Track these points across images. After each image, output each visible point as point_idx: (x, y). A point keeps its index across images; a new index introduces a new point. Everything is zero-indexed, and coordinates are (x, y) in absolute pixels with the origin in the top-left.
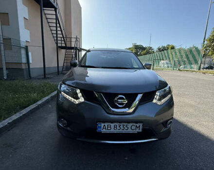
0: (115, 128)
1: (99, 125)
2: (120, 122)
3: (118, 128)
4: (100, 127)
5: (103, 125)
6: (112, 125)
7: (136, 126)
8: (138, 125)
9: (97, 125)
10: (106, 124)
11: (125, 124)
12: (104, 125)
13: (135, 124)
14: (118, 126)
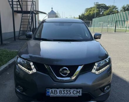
0: (60, 93)
1: (48, 91)
2: (64, 88)
3: (63, 92)
4: (49, 92)
5: (50, 90)
6: (58, 90)
7: (77, 91)
8: (78, 90)
9: (46, 90)
10: (53, 90)
11: (68, 90)
12: (52, 91)
13: (76, 90)
14: (63, 91)
